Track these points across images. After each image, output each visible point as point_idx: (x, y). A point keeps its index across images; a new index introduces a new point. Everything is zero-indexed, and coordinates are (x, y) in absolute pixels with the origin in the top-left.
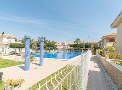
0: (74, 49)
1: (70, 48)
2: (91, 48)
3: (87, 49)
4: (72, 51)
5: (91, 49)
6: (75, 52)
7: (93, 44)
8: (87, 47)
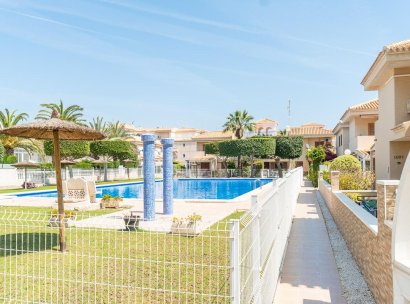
0: (224, 165)
1: (202, 157)
2: (302, 158)
3: (281, 160)
4: (215, 173)
5: (300, 164)
6: (229, 176)
7: (309, 139)
8: (284, 152)
